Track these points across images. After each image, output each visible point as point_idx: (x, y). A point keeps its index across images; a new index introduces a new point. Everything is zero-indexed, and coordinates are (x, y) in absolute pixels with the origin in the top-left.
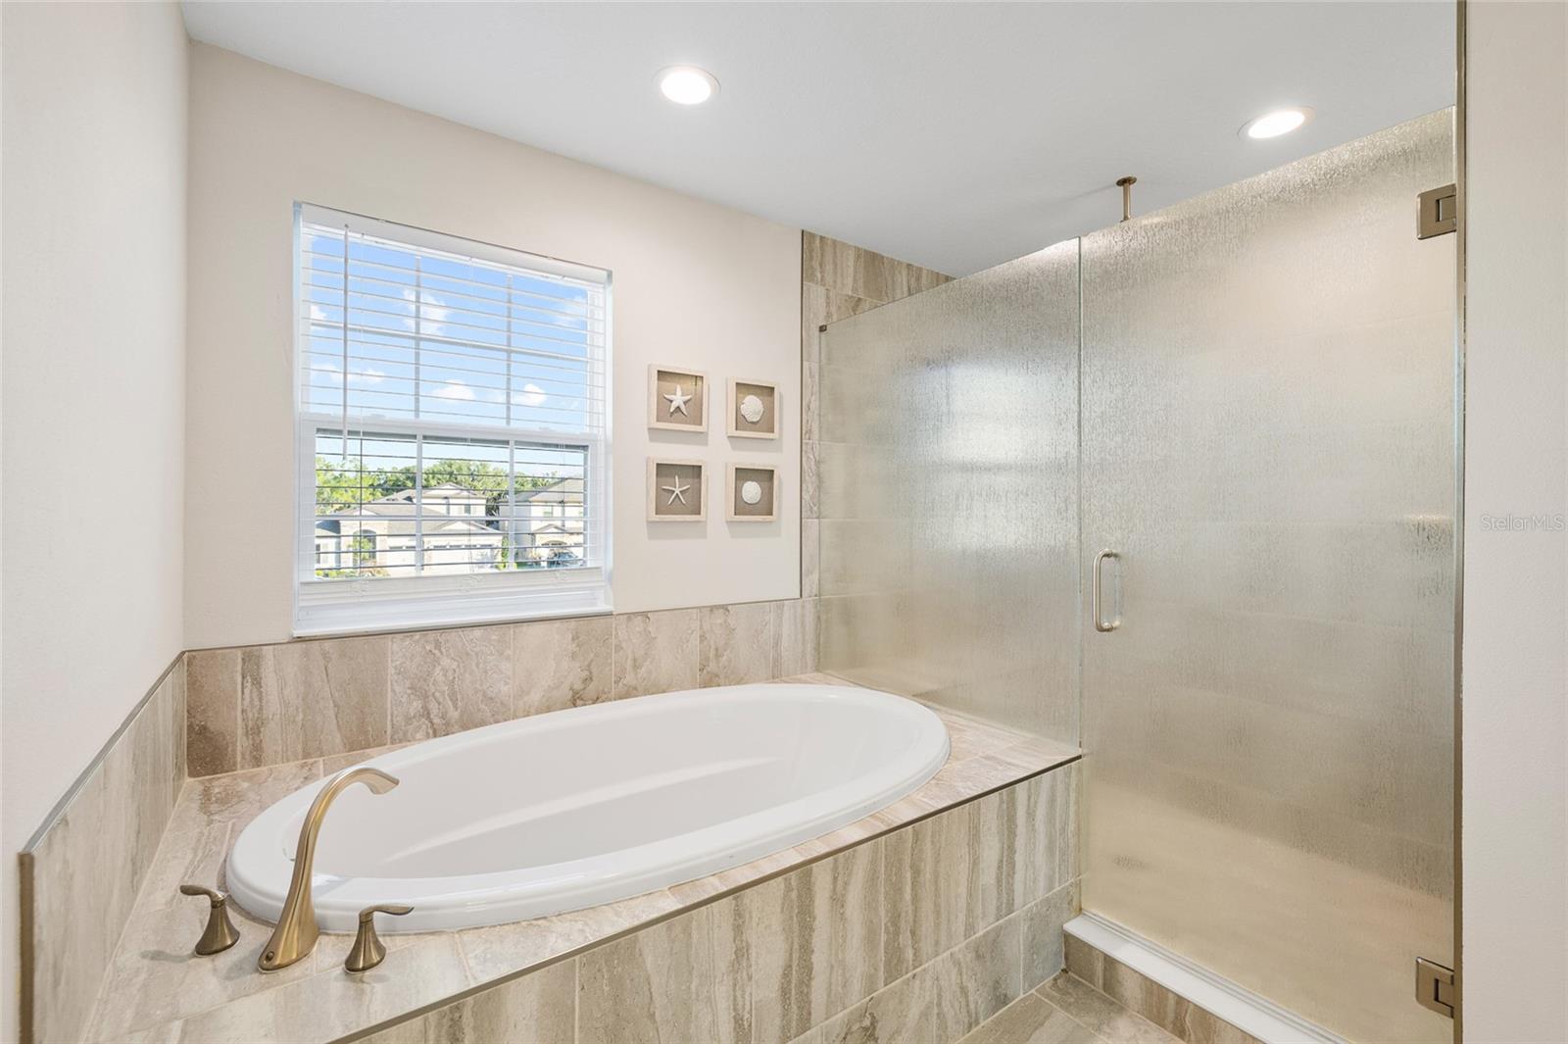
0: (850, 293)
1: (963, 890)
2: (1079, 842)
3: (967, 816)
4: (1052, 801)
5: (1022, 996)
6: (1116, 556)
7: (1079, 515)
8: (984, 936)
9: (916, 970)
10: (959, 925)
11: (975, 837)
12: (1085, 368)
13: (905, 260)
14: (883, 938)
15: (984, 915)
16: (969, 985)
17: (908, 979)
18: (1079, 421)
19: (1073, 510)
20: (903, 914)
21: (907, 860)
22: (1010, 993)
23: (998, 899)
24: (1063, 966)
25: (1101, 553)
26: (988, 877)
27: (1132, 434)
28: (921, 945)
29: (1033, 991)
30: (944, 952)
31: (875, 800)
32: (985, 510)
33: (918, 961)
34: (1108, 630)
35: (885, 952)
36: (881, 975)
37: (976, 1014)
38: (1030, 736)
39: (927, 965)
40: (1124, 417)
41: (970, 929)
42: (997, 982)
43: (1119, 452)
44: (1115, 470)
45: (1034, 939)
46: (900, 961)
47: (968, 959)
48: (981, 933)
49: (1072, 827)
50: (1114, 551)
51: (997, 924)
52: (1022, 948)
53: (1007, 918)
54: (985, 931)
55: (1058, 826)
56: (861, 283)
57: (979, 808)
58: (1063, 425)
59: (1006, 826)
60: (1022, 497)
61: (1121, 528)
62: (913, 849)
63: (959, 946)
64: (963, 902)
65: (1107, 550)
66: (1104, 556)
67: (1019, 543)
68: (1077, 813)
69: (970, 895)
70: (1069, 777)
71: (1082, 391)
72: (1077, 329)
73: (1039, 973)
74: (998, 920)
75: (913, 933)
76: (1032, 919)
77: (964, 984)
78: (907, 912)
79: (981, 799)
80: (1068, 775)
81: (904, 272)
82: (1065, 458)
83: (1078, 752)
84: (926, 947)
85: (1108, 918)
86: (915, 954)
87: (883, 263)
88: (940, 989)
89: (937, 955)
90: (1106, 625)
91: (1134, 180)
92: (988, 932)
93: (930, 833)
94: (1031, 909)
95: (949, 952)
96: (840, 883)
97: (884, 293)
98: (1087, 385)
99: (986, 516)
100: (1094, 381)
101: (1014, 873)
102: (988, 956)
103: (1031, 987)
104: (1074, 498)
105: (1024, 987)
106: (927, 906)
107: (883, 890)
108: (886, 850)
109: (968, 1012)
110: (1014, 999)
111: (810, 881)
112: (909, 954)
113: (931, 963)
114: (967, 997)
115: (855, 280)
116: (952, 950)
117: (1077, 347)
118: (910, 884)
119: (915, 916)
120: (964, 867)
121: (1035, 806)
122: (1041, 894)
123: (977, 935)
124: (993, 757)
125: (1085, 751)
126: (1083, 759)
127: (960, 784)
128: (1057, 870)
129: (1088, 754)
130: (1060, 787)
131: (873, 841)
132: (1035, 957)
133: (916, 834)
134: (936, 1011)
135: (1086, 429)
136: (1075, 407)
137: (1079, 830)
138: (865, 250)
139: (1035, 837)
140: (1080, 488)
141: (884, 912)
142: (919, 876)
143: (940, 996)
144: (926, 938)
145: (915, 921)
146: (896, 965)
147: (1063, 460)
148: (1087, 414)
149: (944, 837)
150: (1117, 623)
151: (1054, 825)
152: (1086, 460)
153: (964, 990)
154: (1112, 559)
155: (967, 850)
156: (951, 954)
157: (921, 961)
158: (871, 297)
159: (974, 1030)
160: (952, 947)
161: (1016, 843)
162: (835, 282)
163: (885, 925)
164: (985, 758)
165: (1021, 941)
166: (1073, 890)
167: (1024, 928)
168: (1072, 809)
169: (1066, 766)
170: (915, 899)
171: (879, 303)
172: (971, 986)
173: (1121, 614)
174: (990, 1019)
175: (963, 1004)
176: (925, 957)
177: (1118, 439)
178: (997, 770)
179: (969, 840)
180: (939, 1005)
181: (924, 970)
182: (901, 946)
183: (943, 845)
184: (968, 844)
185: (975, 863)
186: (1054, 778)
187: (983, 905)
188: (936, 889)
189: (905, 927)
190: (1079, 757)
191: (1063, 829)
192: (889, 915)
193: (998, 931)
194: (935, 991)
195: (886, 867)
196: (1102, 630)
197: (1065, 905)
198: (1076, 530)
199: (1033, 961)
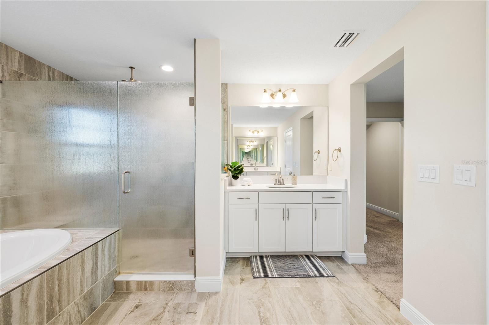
0: (16, 70)
1: (79, 280)
2: (119, 254)
3: (80, 257)
4: (110, 245)
5: (100, 305)
6: (129, 172)
7: (118, 161)
8: (87, 292)
9: (60, 313)
10: (78, 291)
11: (83, 262)
12: (120, 119)
13: (47, 64)
14: (46, 307)
15: (87, 286)
16: (81, 309)
17: (57, 317)
18: (118, 134)
19: (116, 160)
20: (54, 297)
21: (56, 277)
22: (96, 306)
23: (92, 279)
24: (114, 291)
25: (124, 172)
26: (88, 273)
27: (133, 139)
28: (62, 304)
29: (104, 302)
30: (72, 302)
31: (40, 263)
32: (85, 160)
33: (61, 309)
34: (127, 193)
35: (47, 312)
36: (45, 320)
37: (84, 317)
38: (102, 229)
39: (64, 310)
40: (130, 135)
41: (82, 291)
42: (92, 304)
43: (130, 144)
44: (128, 149)
45: (105, 286)
46: (53, 312)
47: (81, 301)
48: (86, 292)
49: (116, 250)
50: (128, 171)
51: (92, 287)
52: (100, 291)
53: (95, 284)
54: (87, 290)
55: (112, 251)
56: (23, 67)
57: (85, 253)
58: (113, 135)
59: (94, 256)
60: (99, 156)
61: (130, 165)
62: (58, 273)
63: (78, 299)
64: (79, 285)
65: (126, 171)
66: (125, 172)
67: (98, 170)
68: (118, 246)
69: (82, 281)
70: (115, 237)
71: (119, 126)
72: (117, 108)
73: (106, 296)
74: (92, 285)
75: (59, 301)
76: (104, 281)
77: (80, 310)
78: (56, 295)
79: (85, 250)
80: (115, 236)
81: (46, 69)
82: (114, 145)
83: (119, 229)
84: (64, 303)
85: (128, 272)
86: (60, 308)
87: (35, 62)
88: (70, 315)
89: (69, 304)
90: (126, 191)
91: (134, 68)
92: (88, 291)
93: (65, 266)
94: (103, 278)
95: (74, 302)
96: (25, 294)
97: (35, 74)
98: (120, 124)
99: (86, 162)
100: (122, 124)
101: (97, 269)
102: (88, 298)
103: (103, 301)
104: (116, 156)
105: (101, 302)
106: (65, 290)
107: (46, 291)
108: (47, 277)
109: (81, 318)
110: (98, 307)
111: (9, 299)
112: (57, 308)
113: (66, 308)
114: (80, 313)
115: (19, 65)
116: (75, 301)
117: (117, 113)
118: (57, 285)
119: (60, 295)
120: (79, 274)
121: (104, 247)
122: (107, 272)
123: (84, 293)
124: (89, 238)
125: (120, 228)
126: (120, 230)
127: (77, 248)
128: (112, 264)
129: (121, 229)
130: (113, 240)
131: (41, 275)
132: (105, 292)
133: (60, 268)
134: (69, 323)
135: (120, 137)
136: (117, 130)
137: (119, 251)
138: (25, 54)
139: (104, 257)
140: (118, 153)
141: (46, 298)
142: (61, 281)
143: (70, 317)
144: (64, 301)
145: (60, 297)
146: (52, 314)
147: (113, 145)
148: (120, 133)
149: (71, 265)
150: (129, 191)
151: (111, 252)
152: (120, 146)
153: (79, 312)
154: (128, 173)
155: (80, 268)
156: (75, 303)
157: (62, 309)
158: (29, 74)
159: (84, 322)
160: (75, 300)
161: (98, 260)
162: (7, 63)
163: (47, 302)
164: (86, 239)
165: (100, 289)
166: (117, 269)
167: (101, 285)
168: (117, 245)
169: (114, 234)
170: (60, 289)
171: (33, 78)
172: (82, 310)
173: (130, 188)
174: (90, 316)
175: (79, 316)
176: (64, 307)
177: (129, 140)
178: (91, 240)
179: (81, 264)
180: (70, 320)
181: (64, 311)
182: (54, 307)
183: (71, 268)
184: (81, 266)
185: (83, 271)
186: (111, 238)
187: (86, 283)
188: (68, 284)
189: (55, 301)
190: (119, 230)
191: (114, 252)
192: (48, 298)
193: (92, 289)
194: (68, 316)
195: (47, 282)
196: (125, 193)
197: (115, 273)
198: (117, 165)
199: (104, 293)
